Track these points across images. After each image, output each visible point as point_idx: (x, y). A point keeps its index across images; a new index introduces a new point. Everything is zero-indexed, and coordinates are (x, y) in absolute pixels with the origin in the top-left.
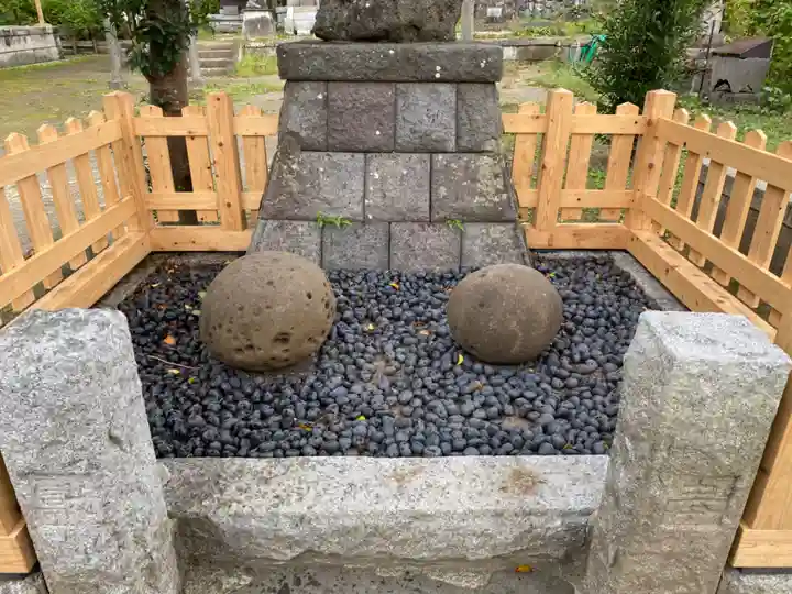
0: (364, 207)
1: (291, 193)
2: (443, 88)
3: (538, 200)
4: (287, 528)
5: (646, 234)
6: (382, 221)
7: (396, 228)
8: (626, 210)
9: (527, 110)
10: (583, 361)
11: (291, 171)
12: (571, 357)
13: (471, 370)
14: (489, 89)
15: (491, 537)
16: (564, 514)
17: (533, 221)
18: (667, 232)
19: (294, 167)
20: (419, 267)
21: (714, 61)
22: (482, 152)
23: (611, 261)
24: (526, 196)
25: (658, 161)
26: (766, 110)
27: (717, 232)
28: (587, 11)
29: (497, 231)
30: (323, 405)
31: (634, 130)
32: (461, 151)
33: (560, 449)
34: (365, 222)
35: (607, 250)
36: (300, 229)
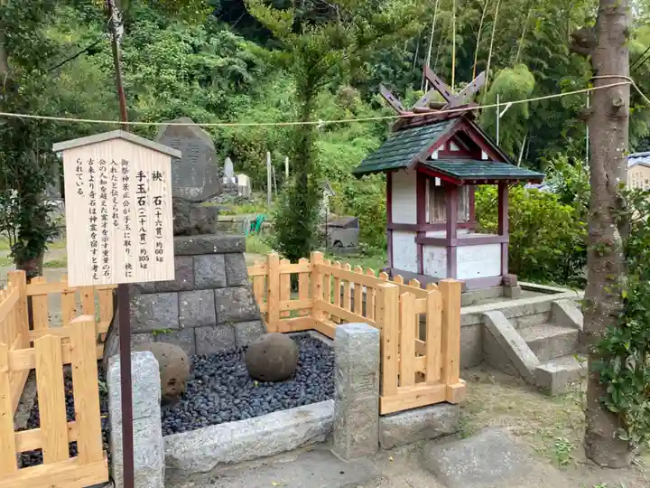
0: (179, 321)
1: (136, 318)
2: (218, 257)
3: (268, 308)
4: (209, 453)
5: (322, 318)
6: (190, 327)
7: (199, 331)
8: (311, 309)
9: (258, 265)
10: (310, 374)
11: (136, 306)
12: (305, 374)
13: (263, 386)
14: (240, 256)
15: (296, 435)
16: (322, 419)
17: (267, 320)
18: (332, 316)
19: (137, 303)
20: (214, 350)
21: (330, 230)
22: (239, 286)
23: (309, 335)
24: (262, 307)
25: (321, 283)
26: (362, 256)
27: (352, 310)
28: (247, 199)
29: (253, 325)
30: (199, 412)
31: (308, 270)
32: (229, 286)
33: (313, 401)
34: (180, 329)
35: (305, 331)
36: (143, 338)
